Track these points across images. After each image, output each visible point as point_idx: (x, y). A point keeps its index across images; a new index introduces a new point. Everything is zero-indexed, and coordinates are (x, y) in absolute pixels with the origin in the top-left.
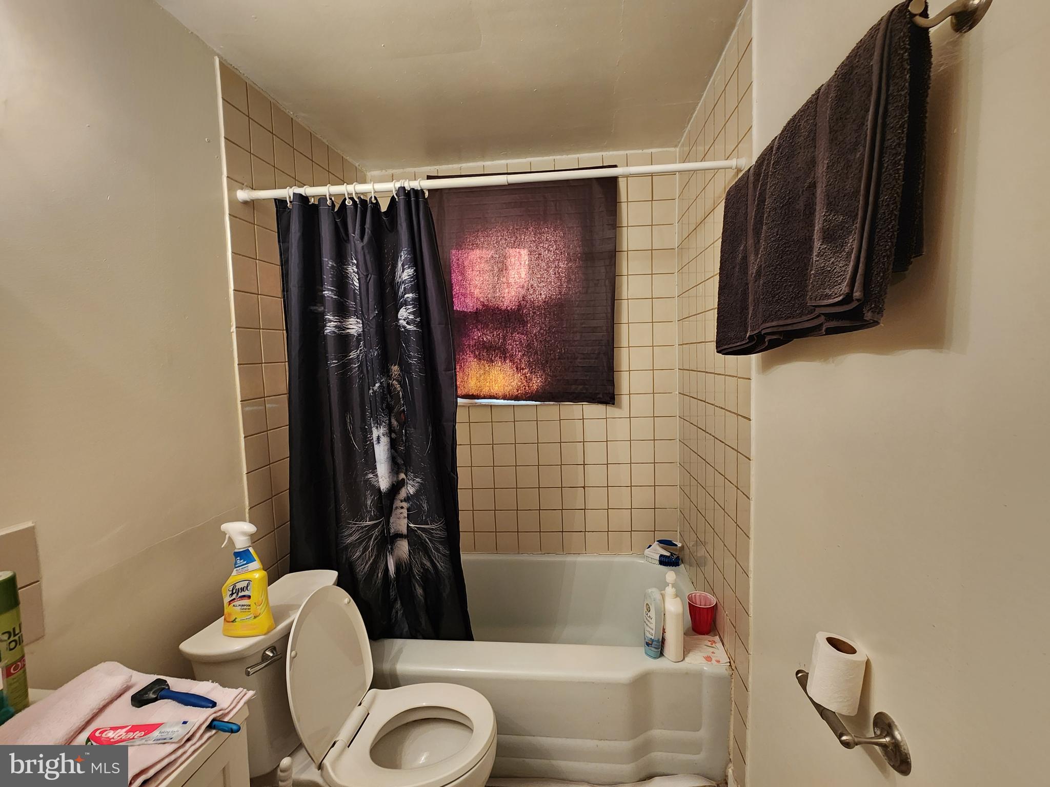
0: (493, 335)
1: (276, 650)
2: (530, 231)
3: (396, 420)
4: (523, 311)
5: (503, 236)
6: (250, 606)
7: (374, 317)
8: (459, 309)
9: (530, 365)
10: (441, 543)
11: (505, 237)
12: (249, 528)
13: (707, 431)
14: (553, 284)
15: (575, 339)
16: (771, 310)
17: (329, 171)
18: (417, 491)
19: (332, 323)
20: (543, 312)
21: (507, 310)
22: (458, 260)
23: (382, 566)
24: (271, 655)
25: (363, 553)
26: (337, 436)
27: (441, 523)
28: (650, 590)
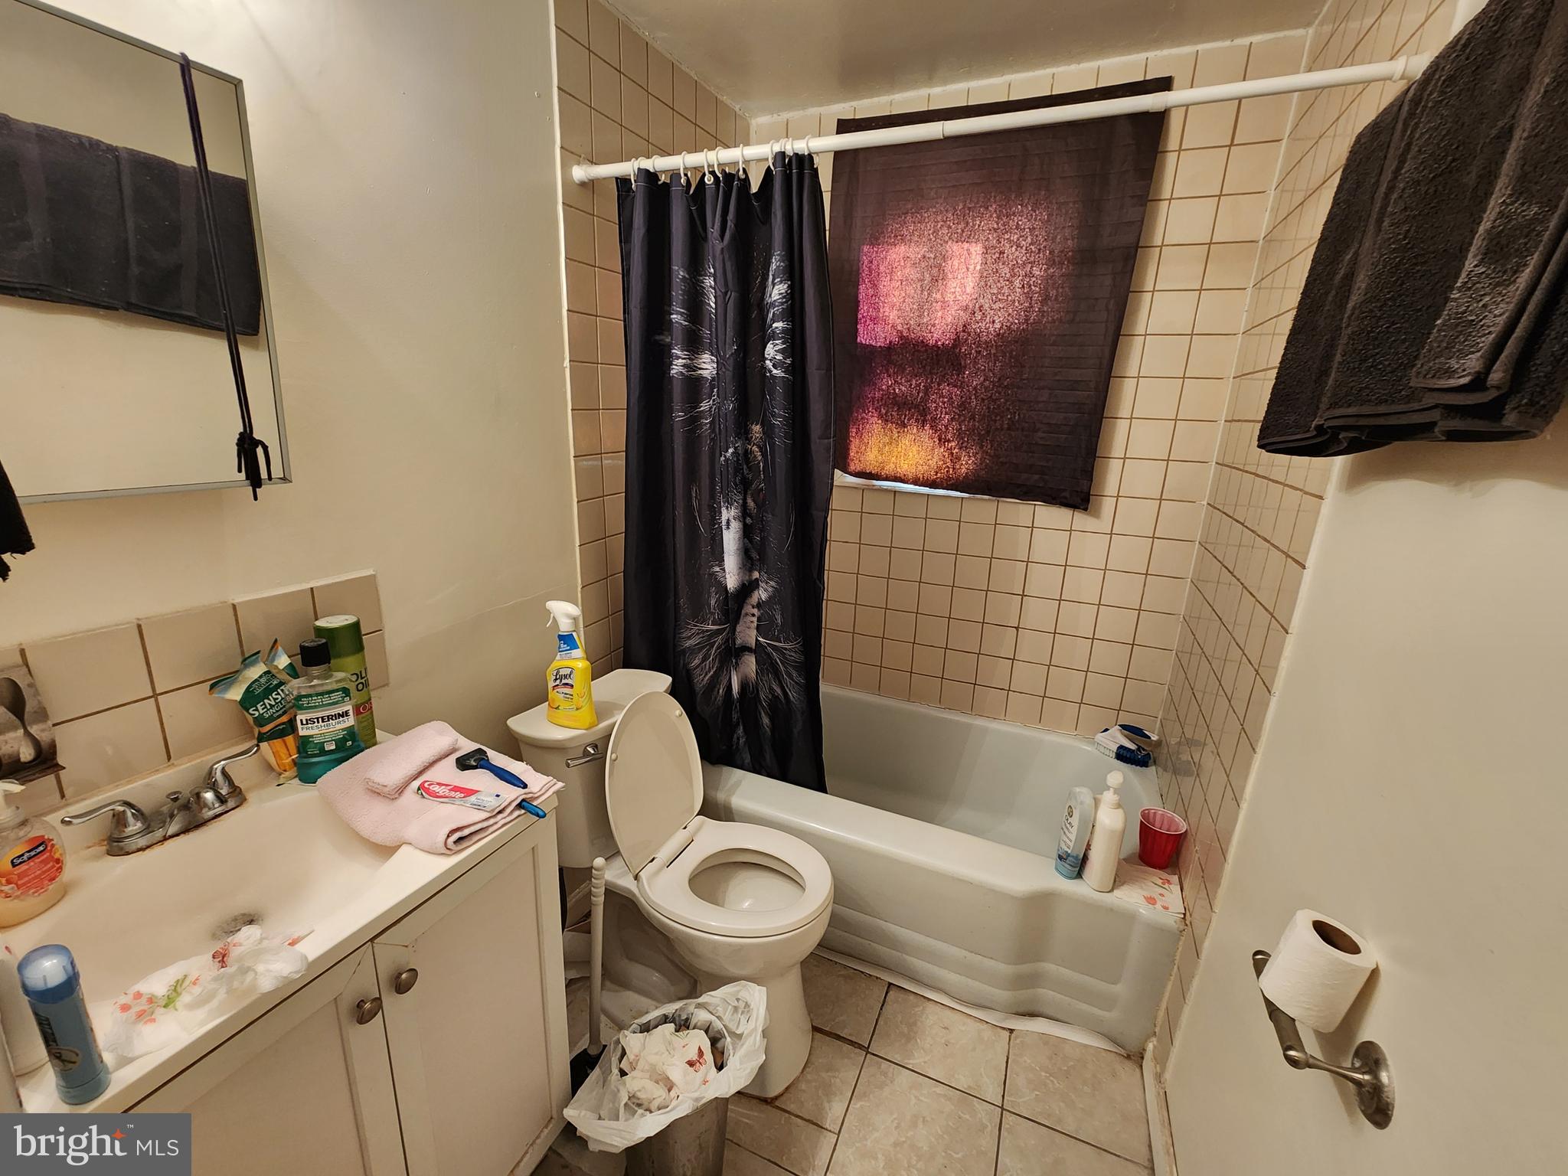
0: (911, 385)
1: (597, 748)
2: (990, 211)
3: (754, 501)
4: (961, 349)
5: (945, 222)
6: (572, 695)
7: (732, 354)
8: (864, 342)
9: (960, 435)
10: (794, 667)
11: (948, 222)
12: (574, 610)
13: (1235, 573)
14: (1017, 304)
15: (1041, 399)
16: (1352, 384)
17: (696, 124)
18: (770, 597)
19: (680, 361)
20: (993, 351)
21: (936, 346)
22: (872, 262)
23: (725, 682)
24: (593, 752)
25: (703, 661)
26: (680, 512)
27: (797, 644)
28: (1078, 790)
